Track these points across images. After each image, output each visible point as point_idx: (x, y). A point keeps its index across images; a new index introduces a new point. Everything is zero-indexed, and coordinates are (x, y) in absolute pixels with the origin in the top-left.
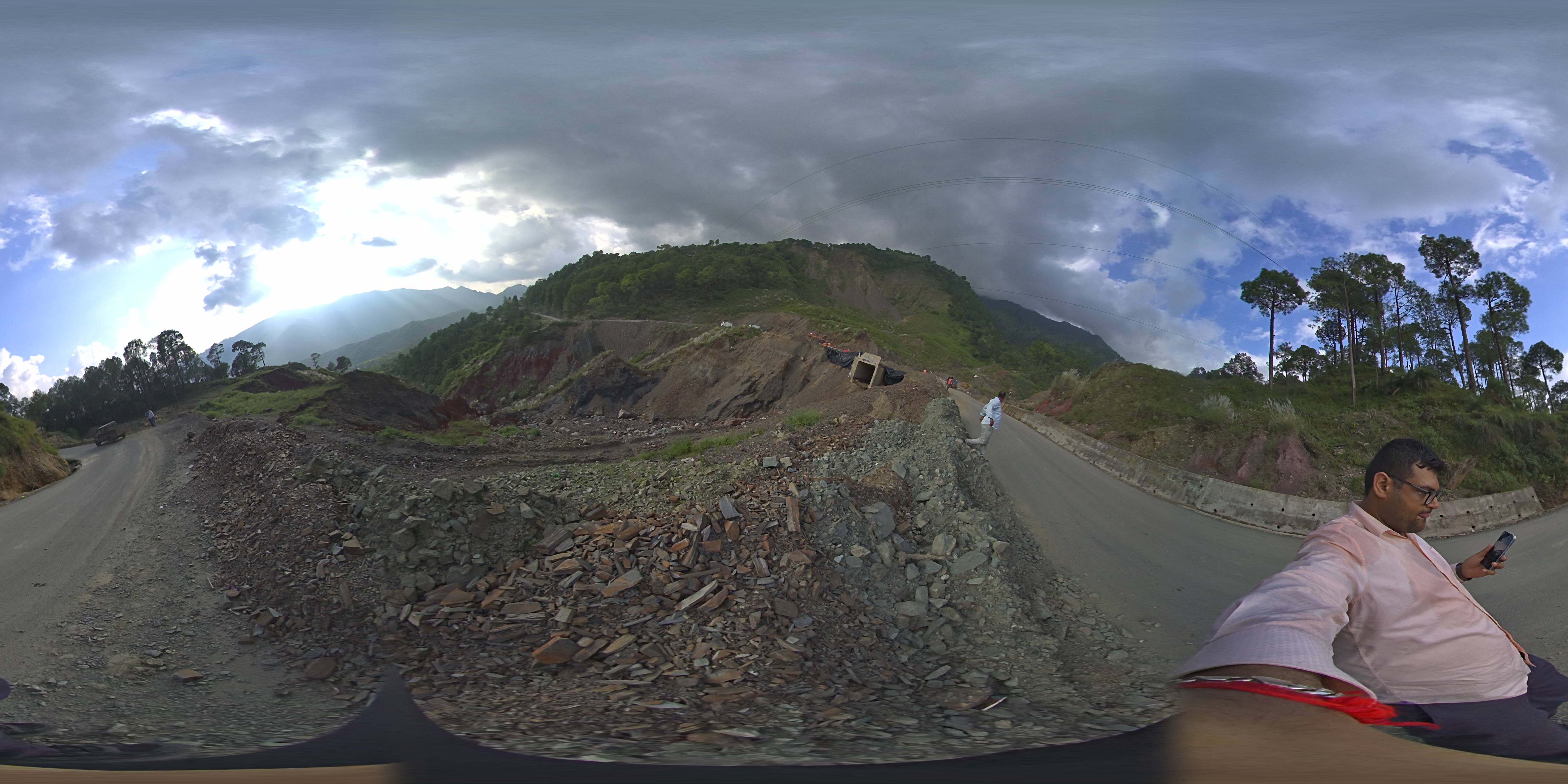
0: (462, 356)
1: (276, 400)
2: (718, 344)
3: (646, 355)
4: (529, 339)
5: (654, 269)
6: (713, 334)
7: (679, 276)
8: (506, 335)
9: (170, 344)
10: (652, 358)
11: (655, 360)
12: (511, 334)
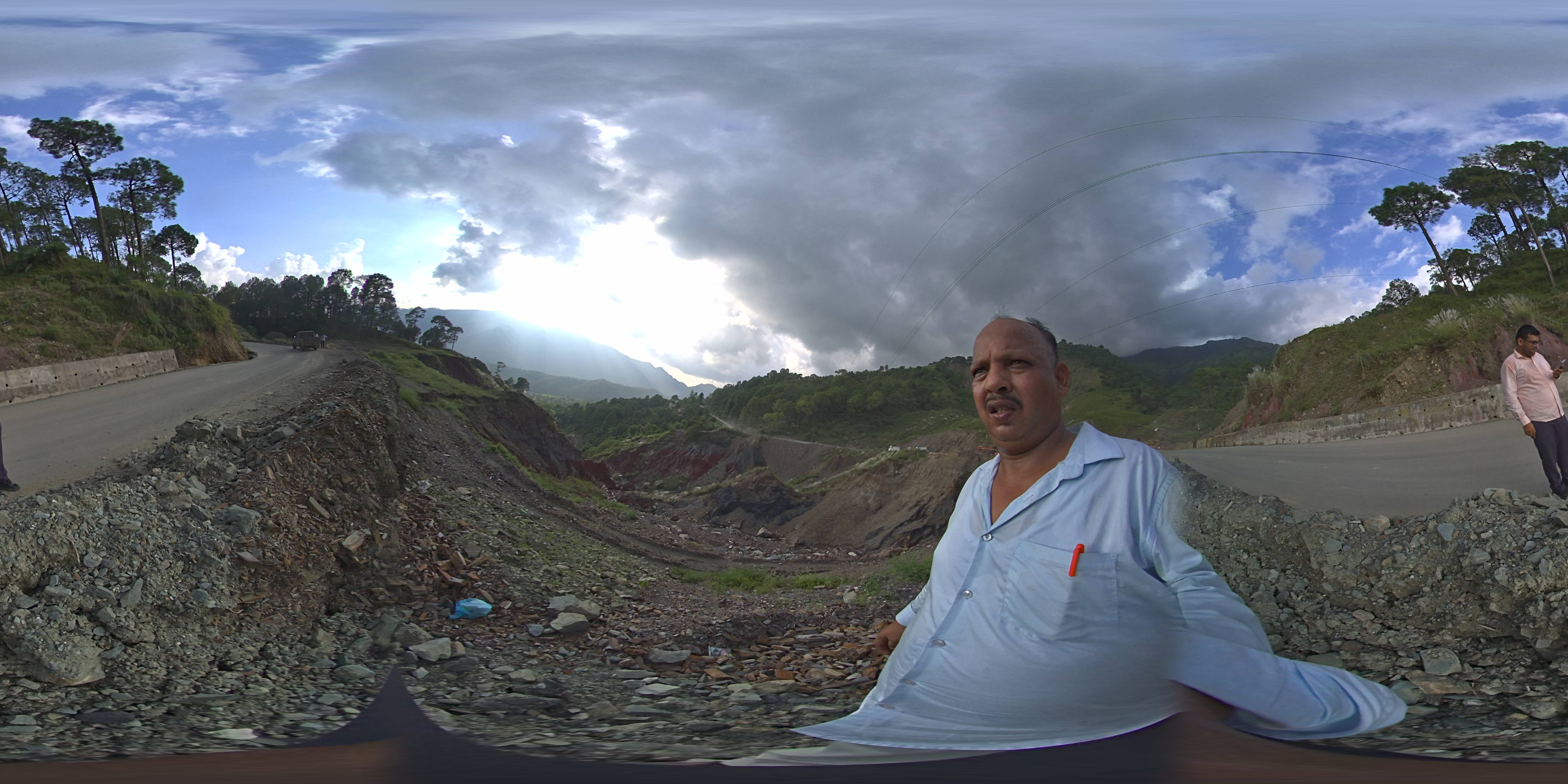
0: (629, 429)
1: (440, 381)
2: (882, 469)
3: (807, 478)
4: (695, 437)
5: (829, 393)
6: (878, 460)
7: (850, 401)
8: (678, 427)
9: (376, 288)
10: (813, 482)
11: (816, 483)
12: (682, 427)
